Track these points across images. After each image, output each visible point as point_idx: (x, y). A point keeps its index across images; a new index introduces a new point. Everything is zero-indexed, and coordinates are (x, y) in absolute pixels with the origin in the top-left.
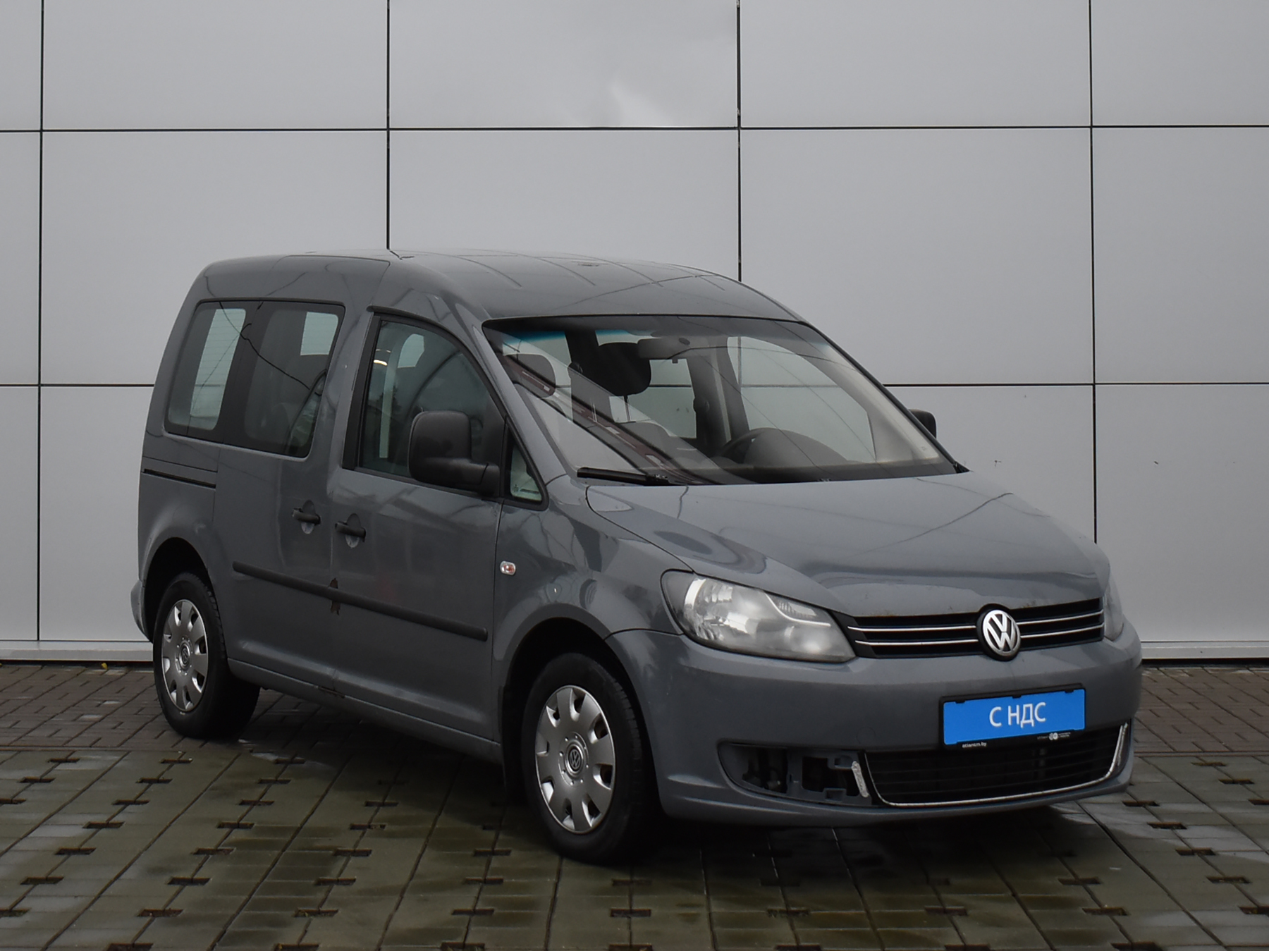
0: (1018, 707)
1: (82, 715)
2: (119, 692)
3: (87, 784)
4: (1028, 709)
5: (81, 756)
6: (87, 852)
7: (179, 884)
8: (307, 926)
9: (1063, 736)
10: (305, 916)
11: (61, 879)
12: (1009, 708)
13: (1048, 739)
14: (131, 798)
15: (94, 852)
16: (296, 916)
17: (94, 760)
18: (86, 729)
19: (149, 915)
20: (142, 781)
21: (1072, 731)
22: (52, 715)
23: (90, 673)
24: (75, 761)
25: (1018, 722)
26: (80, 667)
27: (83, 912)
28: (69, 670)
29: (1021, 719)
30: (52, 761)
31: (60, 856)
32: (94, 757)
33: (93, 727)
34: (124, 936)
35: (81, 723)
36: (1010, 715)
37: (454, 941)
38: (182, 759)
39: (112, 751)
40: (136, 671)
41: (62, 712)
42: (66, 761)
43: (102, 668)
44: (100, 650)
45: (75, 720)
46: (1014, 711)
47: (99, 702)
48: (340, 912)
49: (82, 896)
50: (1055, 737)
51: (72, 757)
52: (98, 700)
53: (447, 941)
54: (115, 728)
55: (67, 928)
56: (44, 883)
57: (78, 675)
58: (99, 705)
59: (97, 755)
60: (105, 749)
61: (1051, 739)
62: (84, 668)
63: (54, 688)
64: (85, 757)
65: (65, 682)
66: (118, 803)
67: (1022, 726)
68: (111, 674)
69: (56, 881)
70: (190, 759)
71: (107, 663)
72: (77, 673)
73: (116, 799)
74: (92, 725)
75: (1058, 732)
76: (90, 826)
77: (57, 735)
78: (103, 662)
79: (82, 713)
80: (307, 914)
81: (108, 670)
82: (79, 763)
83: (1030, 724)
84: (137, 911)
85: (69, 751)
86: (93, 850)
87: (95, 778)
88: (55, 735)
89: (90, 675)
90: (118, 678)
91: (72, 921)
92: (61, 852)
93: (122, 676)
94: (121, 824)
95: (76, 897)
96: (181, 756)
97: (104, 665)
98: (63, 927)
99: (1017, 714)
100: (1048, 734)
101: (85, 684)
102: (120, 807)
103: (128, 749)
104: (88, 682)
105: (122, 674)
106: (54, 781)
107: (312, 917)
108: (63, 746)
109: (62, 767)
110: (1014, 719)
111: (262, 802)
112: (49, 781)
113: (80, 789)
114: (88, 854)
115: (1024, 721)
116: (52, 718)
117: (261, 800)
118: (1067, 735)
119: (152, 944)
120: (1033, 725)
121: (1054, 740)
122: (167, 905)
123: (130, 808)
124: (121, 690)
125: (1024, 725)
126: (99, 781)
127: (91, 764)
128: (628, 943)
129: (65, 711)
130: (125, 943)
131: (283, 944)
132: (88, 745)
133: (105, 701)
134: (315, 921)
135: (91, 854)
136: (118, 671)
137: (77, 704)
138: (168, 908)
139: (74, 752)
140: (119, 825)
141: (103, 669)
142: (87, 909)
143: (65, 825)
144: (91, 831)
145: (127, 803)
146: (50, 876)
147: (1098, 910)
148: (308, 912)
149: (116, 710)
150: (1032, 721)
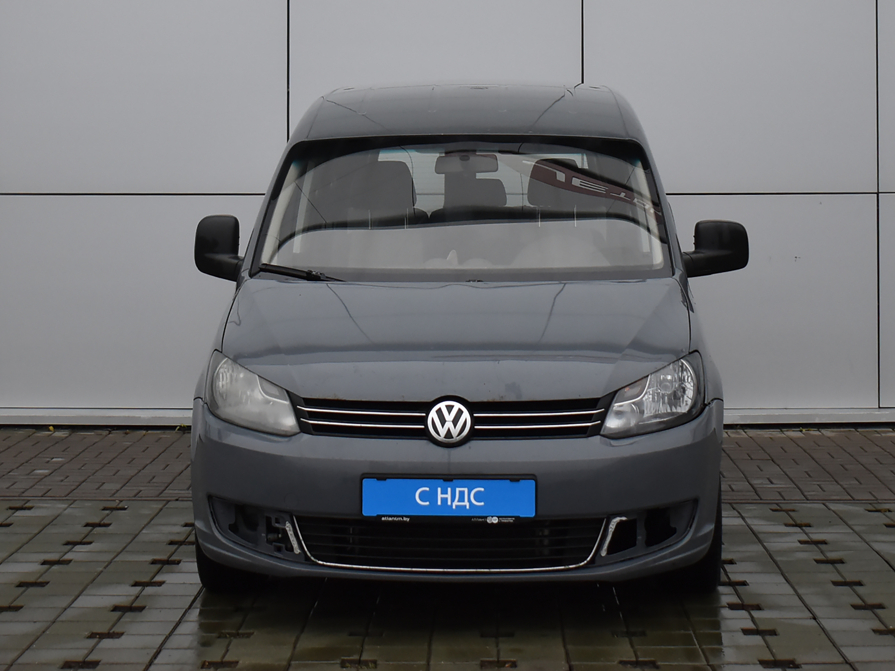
0: (449, 489)
1: (35, 470)
2: (64, 451)
3: (41, 528)
4: (462, 494)
5: (35, 505)
6: (42, 584)
7: (120, 611)
8: (228, 645)
9: (505, 520)
10: (226, 637)
11: (21, 607)
12: (439, 489)
13: (486, 522)
14: (78, 539)
15: (48, 585)
16: (219, 637)
17: (46, 507)
18: (38, 482)
19: (96, 637)
20: (87, 525)
21: (517, 518)
22: (9, 470)
23: (39, 435)
24: (30, 508)
25: (449, 503)
26: (31, 430)
27: (41, 635)
28: (22, 432)
29: (453, 500)
30: (11, 508)
31: (20, 588)
32: (46, 505)
33: (43, 480)
34: (77, 655)
35: (33, 477)
36: (440, 496)
37: (351, 658)
38: (120, 506)
39: (62, 500)
40: (78, 433)
41: (17, 468)
42: (22, 508)
43: (49, 430)
44: (47, 415)
45: (28, 474)
46: (444, 492)
47: (48, 459)
48: (255, 633)
49: (39, 622)
50: (495, 520)
51: (27, 505)
52: (48, 458)
53: (346, 658)
54: (62, 481)
55: (28, 648)
56: (7, 611)
57: (29, 436)
58: (48, 461)
59: (47, 504)
60: (54, 499)
61: (488, 521)
62: (34, 430)
63: (9, 448)
64: (38, 505)
65: (19, 442)
66: (68, 543)
67: (454, 507)
68: (56, 435)
69: (17, 609)
70: (126, 507)
71: (53, 426)
72: (28, 435)
73: (64, 541)
74: (42, 479)
75: (498, 517)
76: (44, 563)
77: (14, 486)
78: (50, 425)
79: (34, 468)
80: (228, 636)
81: (54, 432)
82: (32, 510)
83: (466, 506)
84: (87, 634)
85: (23, 500)
86: (47, 583)
87: (48, 522)
88: (12, 487)
89: (38, 436)
90: (63, 439)
91: (32, 642)
92: (21, 585)
93: (67, 437)
94: (70, 561)
95: (35, 622)
96: (119, 504)
97: (51, 428)
98: (24, 647)
99: (449, 496)
100: (486, 517)
101: (36, 444)
102: (69, 547)
103: (74, 498)
104: (38, 442)
105: (66, 435)
106: (12, 525)
107: (232, 638)
108: (19, 496)
109: (19, 513)
110: (444, 500)
111: (187, 542)
112: (8, 525)
113: (36, 532)
114: (44, 586)
115: (456, 503)
116: (9, 472)
117: (186, 541)
118: (511, 520)
119: (100, 661)
120: (468, 507)
121: (493, 524)
122: (111, 629)
123: (78, 548)
124: (66, 449)
125: (457, 506)
126: (50, 525)
127: (43, 510)
128: (495, 659)
129: (19, 466)
130: (77, 660)
131: (210, 660)
132: (40, 495)
133: (53, 458)
134: (235, 641)
135: (46, 587)
136: (63, 433)
137: (29, 461)
138: (111, 631)
139: (29, 501)
140: (68, 562)
141: (51, 431)
142: (44, 632)
143: (23, 562)
144: (46, 567)
145: (75, 544)
146: (12, 605)
147: (884, 631)
148: (228, 634)
149: (62, 466)
150: (466, 503)
